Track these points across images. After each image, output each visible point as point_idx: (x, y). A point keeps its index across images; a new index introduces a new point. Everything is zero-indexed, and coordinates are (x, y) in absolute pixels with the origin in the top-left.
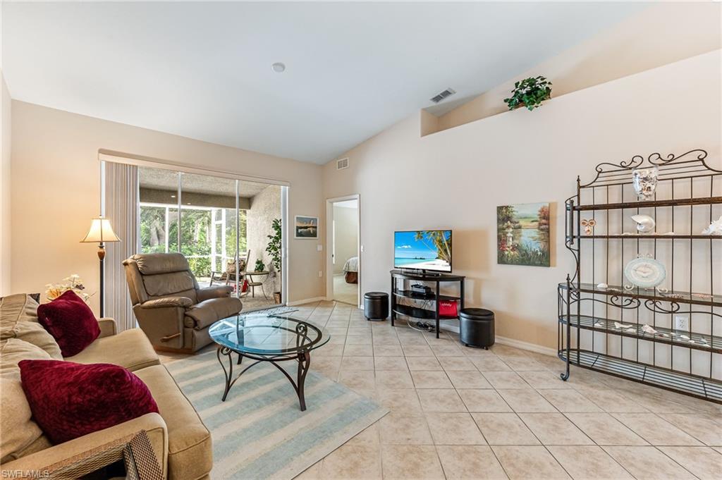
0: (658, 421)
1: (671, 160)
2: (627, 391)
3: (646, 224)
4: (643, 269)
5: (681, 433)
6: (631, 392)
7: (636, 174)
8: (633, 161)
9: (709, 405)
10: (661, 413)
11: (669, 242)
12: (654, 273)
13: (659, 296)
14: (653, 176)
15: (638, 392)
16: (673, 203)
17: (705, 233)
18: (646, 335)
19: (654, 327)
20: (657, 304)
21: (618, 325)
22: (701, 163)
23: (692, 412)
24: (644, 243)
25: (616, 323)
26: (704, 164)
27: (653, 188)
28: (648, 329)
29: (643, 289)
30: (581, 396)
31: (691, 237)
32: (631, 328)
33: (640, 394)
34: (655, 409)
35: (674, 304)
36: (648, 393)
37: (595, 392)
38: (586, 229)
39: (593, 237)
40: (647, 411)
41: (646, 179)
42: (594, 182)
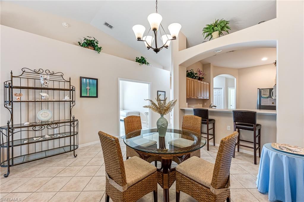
0: (53, 168)
1: (53, 74)
2: (39, 164)
3: (45, 96)
4: (44, 114)
5: (60, 167)
6: (40, 164)
7: (42, 76)
8: (39, 70)
9: (65, 154)
10: (53, 165)
11: (52, 103)
12: (48, 115)
13: (50, 123)
14: (48, 78)
15: (43, 162)
16: (54, 89)
17: (63, 100)
18: (47, 139)
19: (49, 135)
20: (51, 126)
21: (35, 139)
22: (61, 77)
23: (61, 159)
24: (43, 104)
25: (34, 138)
26: (63, 78)
27: (48, 83)
28: (47, 136)
29: (44, 122)
30: (19, 178)
31: (59, 101)
32: (40, 138)
33: (44, 163)
34: (51, 165)
35: (56, 125)
36: (47, 161)
37: (25, 173)
38: (17, 98)
39: (21, 102)
40: (48, 167)
41: (45, 79)
42: (21, 75)
